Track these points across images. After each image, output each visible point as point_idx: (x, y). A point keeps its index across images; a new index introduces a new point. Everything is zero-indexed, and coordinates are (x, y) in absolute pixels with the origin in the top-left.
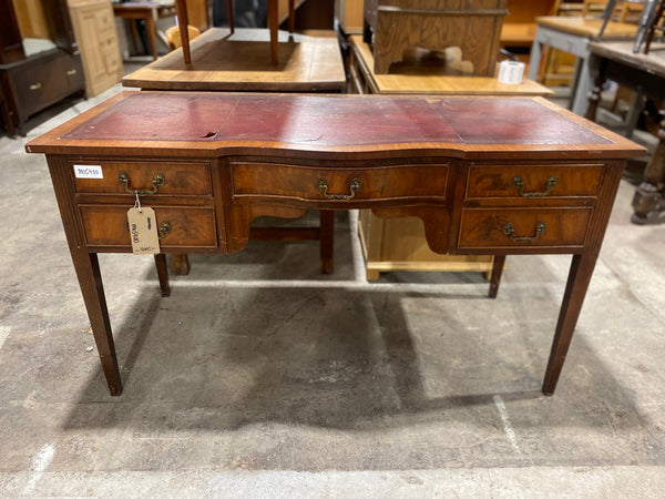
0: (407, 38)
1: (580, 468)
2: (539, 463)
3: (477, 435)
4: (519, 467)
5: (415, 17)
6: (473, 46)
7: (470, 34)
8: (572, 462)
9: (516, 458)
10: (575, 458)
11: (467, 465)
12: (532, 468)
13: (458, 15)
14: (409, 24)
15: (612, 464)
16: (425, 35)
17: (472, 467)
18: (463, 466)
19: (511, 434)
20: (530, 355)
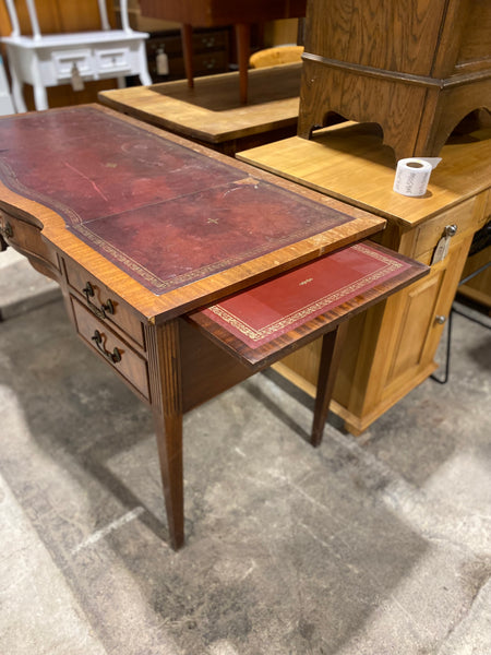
0: (328, 99)
1: (80, 610)
2: (67, 573)
3: (77, 515)
4: (55, 560)
5: (337, 73)
6: (397, 127)
7: (393, 107)
8: (84, 601)
9: (65, 554)
10: (92, 602)
11: (36, 523)
12: (57, 571)
13: (383, 79)
14: (330, 81)
15: (101, 638)
16: (347, 98)
17: (36, 526)
18: (32, 520)
19: (94, 538)
20: (235, 512)
